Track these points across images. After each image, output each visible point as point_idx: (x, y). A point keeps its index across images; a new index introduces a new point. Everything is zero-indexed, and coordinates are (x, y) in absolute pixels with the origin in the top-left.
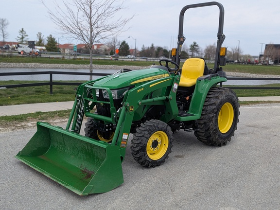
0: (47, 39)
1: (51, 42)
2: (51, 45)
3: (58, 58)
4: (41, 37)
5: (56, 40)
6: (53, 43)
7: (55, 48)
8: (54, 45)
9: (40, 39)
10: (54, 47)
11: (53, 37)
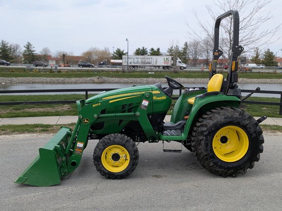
0: (265, 54)
1: (268, 56)
2: (268, 59)
3: (269, 73)
4: (259, 52)
5: (274, 54)
6: (270, 57)
7: (273, 63)
8: (272, 60)
9: (257, 54)
10: (271, 61)
11: (270, 51)
